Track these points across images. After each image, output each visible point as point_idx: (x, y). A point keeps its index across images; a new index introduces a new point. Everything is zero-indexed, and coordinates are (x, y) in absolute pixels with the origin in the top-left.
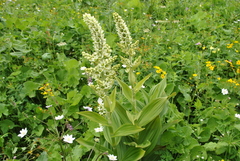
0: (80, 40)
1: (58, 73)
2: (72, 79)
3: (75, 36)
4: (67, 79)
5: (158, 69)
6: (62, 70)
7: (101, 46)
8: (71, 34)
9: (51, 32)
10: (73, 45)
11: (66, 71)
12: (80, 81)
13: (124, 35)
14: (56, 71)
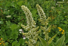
0: (18, 13)
1: (7, 32)
2: (15, 35)
3: (15, 11)
4: (12, 35)
5: (60, 29)
6: (9, 30)
7: (30, 22)
8: (13, 10)
9: (3, 9)
10: (14, 16)
11: (11, 31)
12: (19, 36)
13: (42, 15)
14: (6, 30)
